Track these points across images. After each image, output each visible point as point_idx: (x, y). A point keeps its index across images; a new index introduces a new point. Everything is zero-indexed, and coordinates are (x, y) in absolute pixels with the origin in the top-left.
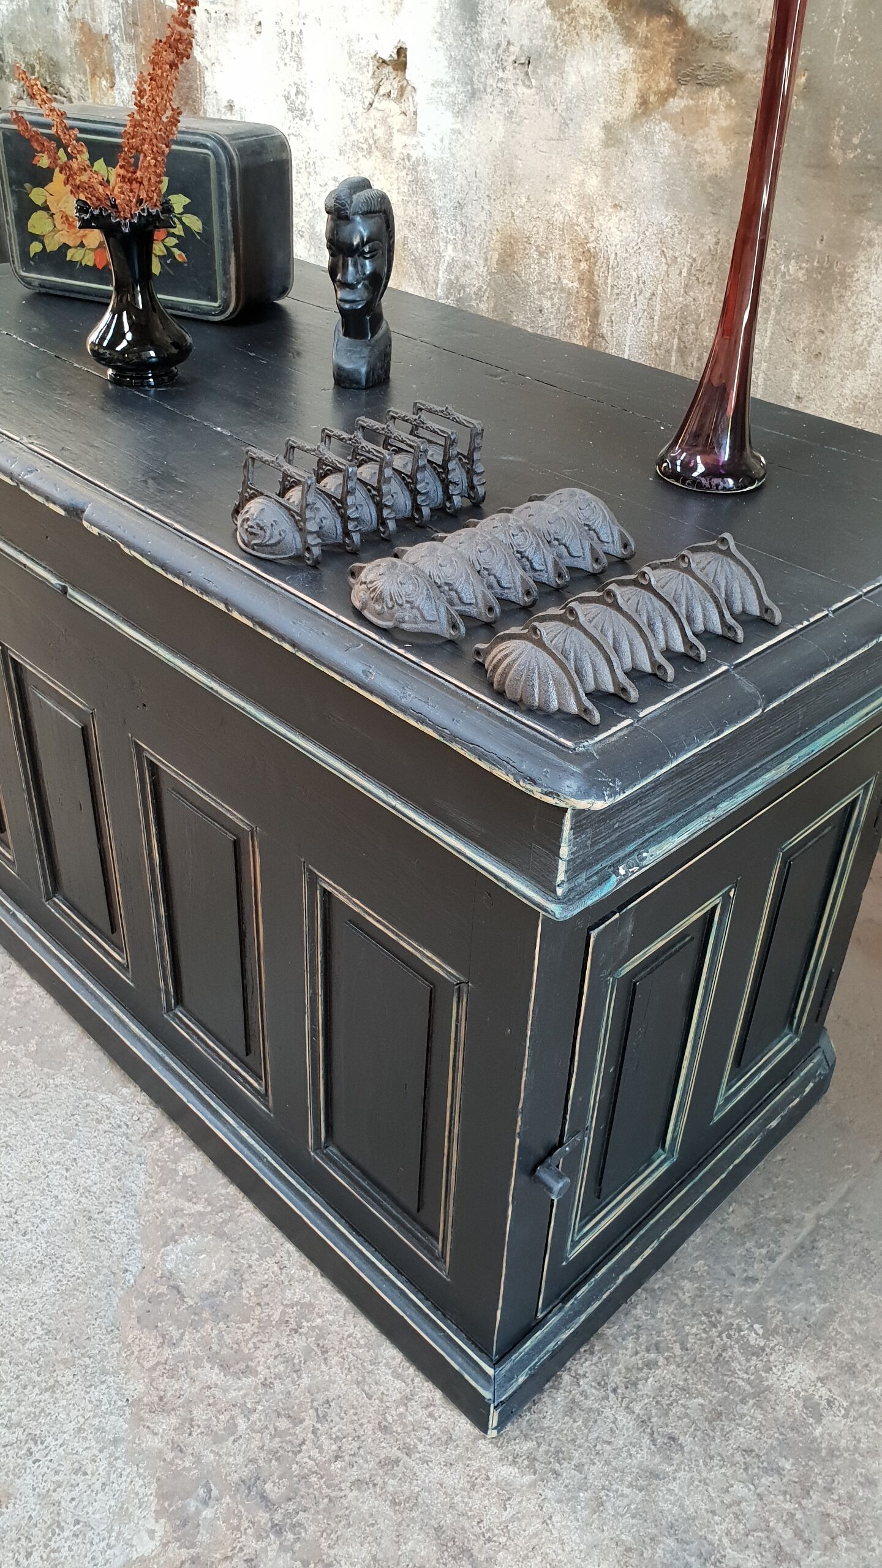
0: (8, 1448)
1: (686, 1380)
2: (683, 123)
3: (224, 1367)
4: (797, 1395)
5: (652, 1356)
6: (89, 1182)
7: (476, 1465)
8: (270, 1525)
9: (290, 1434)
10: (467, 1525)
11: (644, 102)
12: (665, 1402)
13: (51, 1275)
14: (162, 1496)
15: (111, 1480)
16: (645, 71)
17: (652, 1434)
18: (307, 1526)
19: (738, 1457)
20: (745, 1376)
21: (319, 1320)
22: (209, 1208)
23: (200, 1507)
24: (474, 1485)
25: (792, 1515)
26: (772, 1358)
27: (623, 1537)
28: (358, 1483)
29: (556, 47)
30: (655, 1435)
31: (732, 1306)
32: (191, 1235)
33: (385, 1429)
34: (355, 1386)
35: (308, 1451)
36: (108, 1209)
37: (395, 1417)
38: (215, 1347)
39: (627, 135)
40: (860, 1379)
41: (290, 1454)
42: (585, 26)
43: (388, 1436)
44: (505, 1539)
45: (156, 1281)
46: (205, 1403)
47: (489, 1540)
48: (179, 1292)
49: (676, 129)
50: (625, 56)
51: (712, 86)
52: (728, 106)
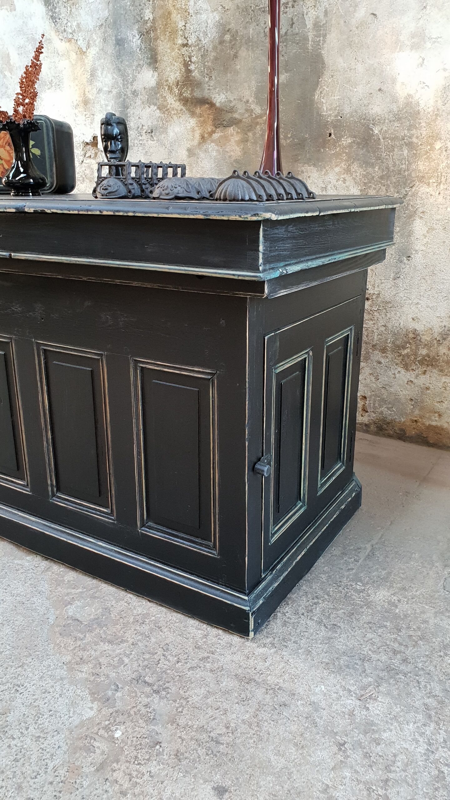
0: (4, 692)
1: (334, 605)
2: (220, 142)
3: (110, 642)
4: (384, 601)
5: (316, 601)
6: (19, 592)
7: (247, 651)
8: (152, 691)
9: (152, 659)
10: (249, 671)
11: (203, 137)
12: (327, 614)
13: (8, 627)
14: (92, 694)
15: (64, 692)
16: (201, 126)
17: (325, 625)
18: (170, 687)
19: (365, 625)
20: (359, 599)
21: (153, 618)
22: (85, 590)
23: (114, 692)
24: (248, 657)
25: (396, 639)
26: (369, 592)
27: (324, 660)
28: (192, 668)
29: (163, 123)
30: (326, 625)
31: (345, 579)
32: (78, 600)
33: (199, 648)
34: (179, 636)
35: (163, 662)
36: (32, 599)
37: (202, 643)
38: (103, 636)
39: (197, 151)
40: (409, 591)
41: (154, 665)
42: (174, 114)
43: (201, 650)
44: (269, 672)
45: (65, 620)
46: (105, 656)
47: (262, 674)
48: (79, 621)
49: (217, 145)
50: (193, 122)
51: (230, 126)
52: (238, 132)
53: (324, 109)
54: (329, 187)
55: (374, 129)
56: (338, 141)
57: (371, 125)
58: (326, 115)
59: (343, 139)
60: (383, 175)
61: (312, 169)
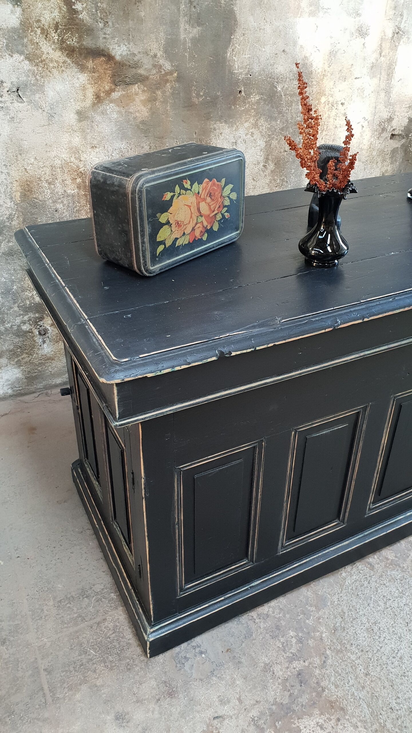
2: (122, 103)
11: (98, 97)
16: (96, 83)
29: (36, 79)
39: (91, 113)
49: (118, 106)
50: (83, 78)
51: (133, 84)
52: (144, 91)
53: (235, 67)
54: (239, 142)
55: (277, 87)
56: (247, 98)
57: (275, 83)
58: (237, 73)
59: (252, 97)
60: (283, 127)
61: (223, 126)
